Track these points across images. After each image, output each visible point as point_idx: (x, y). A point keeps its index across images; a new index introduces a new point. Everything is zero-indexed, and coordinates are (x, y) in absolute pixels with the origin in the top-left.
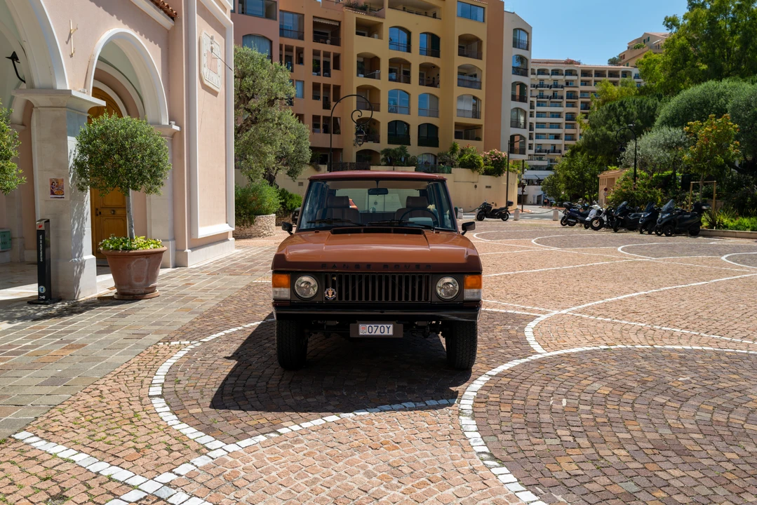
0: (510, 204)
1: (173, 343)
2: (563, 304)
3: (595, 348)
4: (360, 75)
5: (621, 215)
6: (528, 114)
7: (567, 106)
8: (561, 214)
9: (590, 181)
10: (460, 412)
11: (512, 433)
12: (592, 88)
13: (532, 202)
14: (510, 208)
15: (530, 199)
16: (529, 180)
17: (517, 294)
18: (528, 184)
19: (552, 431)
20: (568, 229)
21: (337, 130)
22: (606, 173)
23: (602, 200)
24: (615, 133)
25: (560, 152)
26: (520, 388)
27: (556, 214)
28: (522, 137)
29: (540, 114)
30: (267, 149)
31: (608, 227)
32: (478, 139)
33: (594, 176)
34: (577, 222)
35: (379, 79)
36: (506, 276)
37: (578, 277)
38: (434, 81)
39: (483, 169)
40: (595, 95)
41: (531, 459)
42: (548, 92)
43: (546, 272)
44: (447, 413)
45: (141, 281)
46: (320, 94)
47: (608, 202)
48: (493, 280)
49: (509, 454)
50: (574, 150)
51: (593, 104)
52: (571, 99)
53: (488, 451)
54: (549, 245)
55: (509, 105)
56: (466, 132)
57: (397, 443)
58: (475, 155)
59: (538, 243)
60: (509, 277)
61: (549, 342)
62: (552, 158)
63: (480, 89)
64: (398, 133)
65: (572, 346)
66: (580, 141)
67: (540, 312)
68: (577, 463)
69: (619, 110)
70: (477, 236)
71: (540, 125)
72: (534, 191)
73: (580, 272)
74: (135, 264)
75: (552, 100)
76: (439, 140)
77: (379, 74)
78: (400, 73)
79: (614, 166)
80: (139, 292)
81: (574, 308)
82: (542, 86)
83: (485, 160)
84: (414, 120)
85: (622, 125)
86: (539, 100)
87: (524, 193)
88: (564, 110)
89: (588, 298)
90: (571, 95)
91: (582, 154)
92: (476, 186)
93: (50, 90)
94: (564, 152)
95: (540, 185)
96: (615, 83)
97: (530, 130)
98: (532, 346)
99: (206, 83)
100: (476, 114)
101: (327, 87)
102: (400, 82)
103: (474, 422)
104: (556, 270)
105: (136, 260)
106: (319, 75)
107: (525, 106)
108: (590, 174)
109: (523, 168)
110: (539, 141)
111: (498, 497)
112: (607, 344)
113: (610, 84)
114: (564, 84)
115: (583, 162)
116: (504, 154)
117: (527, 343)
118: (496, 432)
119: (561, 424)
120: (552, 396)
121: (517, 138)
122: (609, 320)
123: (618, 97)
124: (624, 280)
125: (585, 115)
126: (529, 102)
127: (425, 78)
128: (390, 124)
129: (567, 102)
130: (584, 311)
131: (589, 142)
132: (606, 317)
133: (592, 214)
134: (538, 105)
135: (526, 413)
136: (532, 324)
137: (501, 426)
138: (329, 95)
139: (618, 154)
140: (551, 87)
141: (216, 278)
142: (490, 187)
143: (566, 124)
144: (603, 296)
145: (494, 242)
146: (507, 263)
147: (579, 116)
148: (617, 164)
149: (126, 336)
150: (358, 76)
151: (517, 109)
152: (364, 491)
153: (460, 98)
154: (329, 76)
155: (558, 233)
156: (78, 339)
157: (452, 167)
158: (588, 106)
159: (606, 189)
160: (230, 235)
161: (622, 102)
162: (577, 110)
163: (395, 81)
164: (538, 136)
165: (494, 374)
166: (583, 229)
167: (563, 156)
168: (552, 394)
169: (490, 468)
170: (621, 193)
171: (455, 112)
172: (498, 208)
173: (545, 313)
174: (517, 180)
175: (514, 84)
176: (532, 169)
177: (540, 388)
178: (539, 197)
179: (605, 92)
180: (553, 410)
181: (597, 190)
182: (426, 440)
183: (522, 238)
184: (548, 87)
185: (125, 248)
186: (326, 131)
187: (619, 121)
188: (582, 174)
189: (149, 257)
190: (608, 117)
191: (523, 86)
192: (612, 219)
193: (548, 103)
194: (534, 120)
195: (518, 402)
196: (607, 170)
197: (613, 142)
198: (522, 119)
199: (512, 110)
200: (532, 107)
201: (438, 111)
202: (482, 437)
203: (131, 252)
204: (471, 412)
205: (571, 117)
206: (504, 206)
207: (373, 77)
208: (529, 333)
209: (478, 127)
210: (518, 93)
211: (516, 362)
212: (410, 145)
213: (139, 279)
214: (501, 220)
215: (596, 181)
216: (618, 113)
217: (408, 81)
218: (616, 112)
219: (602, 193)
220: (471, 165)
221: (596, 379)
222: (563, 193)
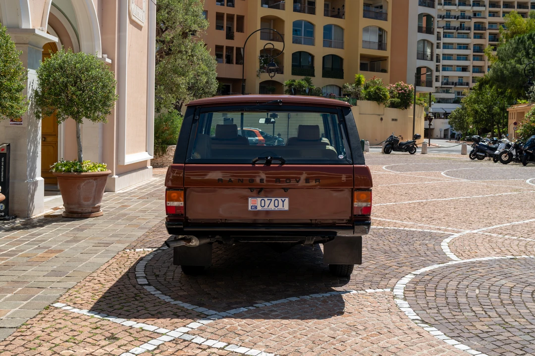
0: (417, 137)
1: (137, 250)
2: (474, 226)
3: (503, 257)
4: (264, 5)
5: (529, 149)
6: (435, 46)
7: (475, 37)
8: (470, 148)
9: (499, 114)
10: (394, 296)
11: (437, 309)
12: (500, 19)
13: (439, 136)
14: (417, 141)
15: (437, 132)
16: (435, 113)
17: (431, 218)
18: (435, 118)
19: (468, 307)
20: (477, 163)
21: (240, 60)
22: (515, 107)
23: (511, 134)
24: (524, 66)
25: (467, 84)
26: (440, 282)
27: (464, 148)
28: (429, 69)
29: (446, 46)
30: (181, 80)
31: (517, 161)
32: (384, 71)
33: (503, 109)
34: (486, 156)
35: (284, 9)
36: (419, 203)
37: (487, 205)
38: (339, 12)
39: (389, 102)
40: (504, 26)
41: (453, 323)
42: (455, 23)
43: (457, 200)
44: (384, 297)
45: (89, 201)
46: (223, 24)
47: (517, 136)
48: (408, 207)
49: (436, 320)
50: (483, 83)
51: (501, 36)
52: (479, 30)
53: (420, 319)
54: (459, 177)
55: (415, 37)
56: (371, 64)
57: (350, 313)
58: (381, 87)
59: (447, 175)
60: (422, 204)
61: (462, 253)
62: (460, 90)
63: (386, 20)
64: (302, 64)
65: (483, 256)
66: (488, 73)
67: (454, 231)
68: (488, 326)
69: (528, 43)
70: (387, 168)
71: (447, 57)
72: (440, 125)
73: (489, 200)
74: (84, 185)
75: (459, 31)
76: (344, 71)
77: (284, 5)
78: (305, 4)
79: (524, 99)
80: (87, 211)
81: (484, 229)
82: (448, 16)
83: (391, 92)
84: (318, 50)
85: (531, 58)
86: (446, 31)
87: (431, 127)
88: (472, 41)
89: (497, 221)
90: (478, 26)
91: (491, 87)
92: (382, 119)
93: (16, 28)
94: (472, 85)
95: (447, 118)
96: (524, 15)
97: (437, 62)
98: (448, 256)
99: (133, 18)
100: (381, 46)
101: (230, 17)
102: (304, 12)
103: (407, 302)
104: (466, 199)
105: (86, 182)
106: (223, 5)
107: (432, 38)
108: (499, 107)
109: (430, 102)
110: (446, 73)
111: (431, 342)
112: (513, 255)
113: (517, 16)
114: (472, 15)
115: (492, 96)
116: (411, 87)
117: (444, 254)
118: (424, 308)
119: (476, 304)
120: (468, 287)
121: (423, 71)
122: (515, 238)
123: (527, 29)
124: (531, 208)
125: (493, 47)
126: (436, 33)
127: (330, 9)
128: (294, 54)
129: (475, 34)
130: (494, 231)
131: (497, 75)
132: (513, 235)
133: (501, 148)
134: (445, 36)
135: (447, 298)
136: (448, 240)
137: (428, 305)
138: (233, 25)
139: (527, 88)
140: (458, 18)
141: (147, 202)
142: (396, 120)
143: (474, 56)
144: (510, 220)
145: (404, 174)
146: (419, 192)
147: (487, 48)
148: (526, 98)
149: (94, 245)
150: (262, 6)
151: (424, 40)
152: (333, 338)
153: (366, 30)
154: (233, 6)
155: (467, 166)
156: (54, 246)
157: (358, 99)
158: (497, 37)
159: (515, 124)
160: (149, 163)
161: (531, 35)
162: (485, 42)
163: (299, 11)
164: (445, 68)
165: (419, 273)
166: (492, 163)
167: (471, 89)
168: (467, 286)
169: (423, 328)
170: (530, 128)
171: (360, 44)
172: (405, 141)
173: (458, 232)
174: (424, 114)
175: (420, 16)
176: (439, 102)
177: (457, 283)
178: (446, 130)
179: (513, 23)
180: (468, 296)
181: (506, 125)
182: (372, 312)
183: (432, 170)
184: (455, 18)
185: (76, 171)
186: (229, 61)
187: (528, 54)
188: (490, 108)
189: (97, 179)
190: (516, 50)
191: (429, 17)
192: (521, 153)
193: (456, 34)
194: (440, 51)
195: (440, 291)
196: (516, 104)
197: (522, 75)
198: (429, 51)
199: (419, 42)
200: (439, 38)
201: (343, 43)
202: (414, 311)
203: (82, 174)
204: (403, 297)
205: (479, 49)
206: (410, 139)
207: (277, 7)
208: (445, 245)
209: (384, 59)
210: (424, 25)
211: (436, 266)
212: (314, 76)
213: (87, 199)
214: (408, 153)
215: (506, 114)
216: (527, 46)
217: (312, 11)
218: (525, 45)
219: (511, 127)
220: (376, 97)
221: (503, 278)
222: (471, 127)
